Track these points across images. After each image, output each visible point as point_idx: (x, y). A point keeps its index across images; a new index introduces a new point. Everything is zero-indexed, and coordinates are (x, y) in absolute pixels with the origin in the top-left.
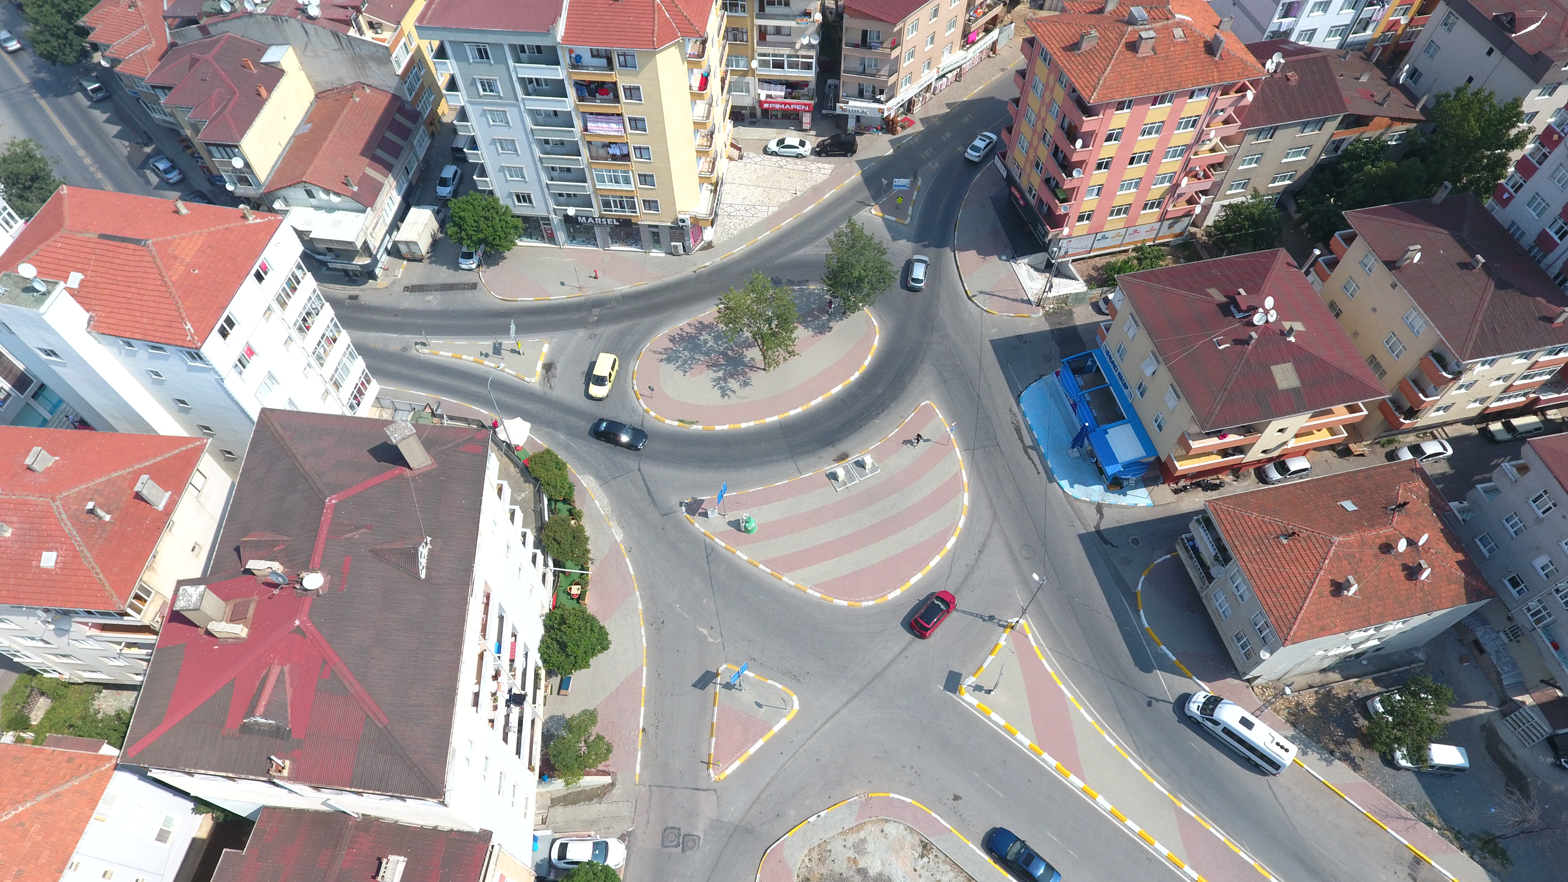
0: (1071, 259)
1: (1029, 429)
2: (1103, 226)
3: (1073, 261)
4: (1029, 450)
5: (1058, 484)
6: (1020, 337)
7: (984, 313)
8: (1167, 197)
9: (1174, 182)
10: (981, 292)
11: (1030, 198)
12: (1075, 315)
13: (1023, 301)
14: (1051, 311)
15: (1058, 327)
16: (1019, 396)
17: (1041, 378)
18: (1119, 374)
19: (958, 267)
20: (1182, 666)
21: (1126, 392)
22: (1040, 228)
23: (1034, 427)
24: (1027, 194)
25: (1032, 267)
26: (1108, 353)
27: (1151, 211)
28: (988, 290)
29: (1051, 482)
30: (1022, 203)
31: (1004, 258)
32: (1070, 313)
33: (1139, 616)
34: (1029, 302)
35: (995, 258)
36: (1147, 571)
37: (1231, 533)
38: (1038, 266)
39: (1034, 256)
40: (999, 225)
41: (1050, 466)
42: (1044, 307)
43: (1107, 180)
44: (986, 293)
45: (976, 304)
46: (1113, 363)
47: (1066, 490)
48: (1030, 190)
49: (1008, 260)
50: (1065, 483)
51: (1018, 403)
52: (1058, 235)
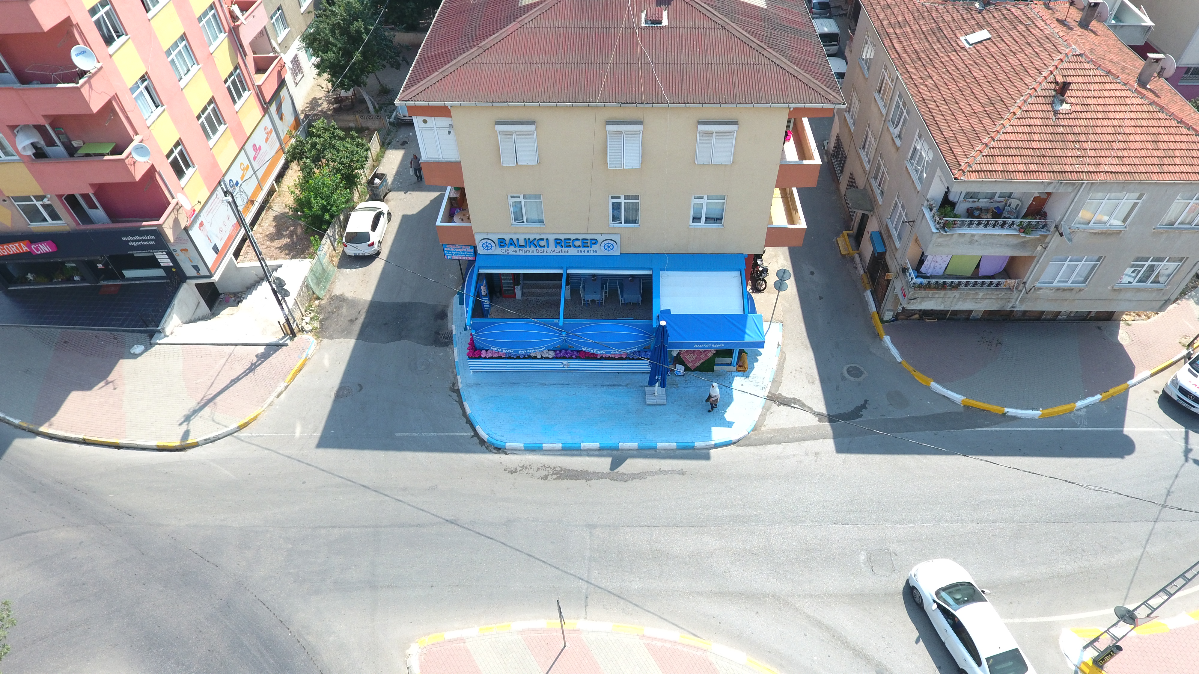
1: (569, 450)
3: (237, 254)
4: (621, 469)
5: (716, 446)
6: (342, 393)
7: (242, 434)
8: (240, 61)
9: (227, 28)
10: (188, 419)
11: (50, 225)
12: (349, 295)
13: (263, 357)
14: (316, 324)
15: (357, 327)
16: (482, 442)
17: (458, 392)
18: (558, 242)
20: (1112, 391)
21: (598, 250)
22: (133, 241)
23: (570, 440)
25: (191, 321)
27: (243, 99)
28: (192, 404)
29: (707, 457)
31: (137, 349)
32: (340, 300)
34: (273, 348)
35: (124, 366)
36: (920, 377)
38: (199, 313)
39: (176, 302)
40: (56, 331)
41: (674, 445)
42: (302, 330)
43: (145, 61)
44: (195, 412)
45: (207, 441)
47: (734, 438)
49: (149, 346)
50: (718, 434)
51: (499, 449)
52: (176, 221)
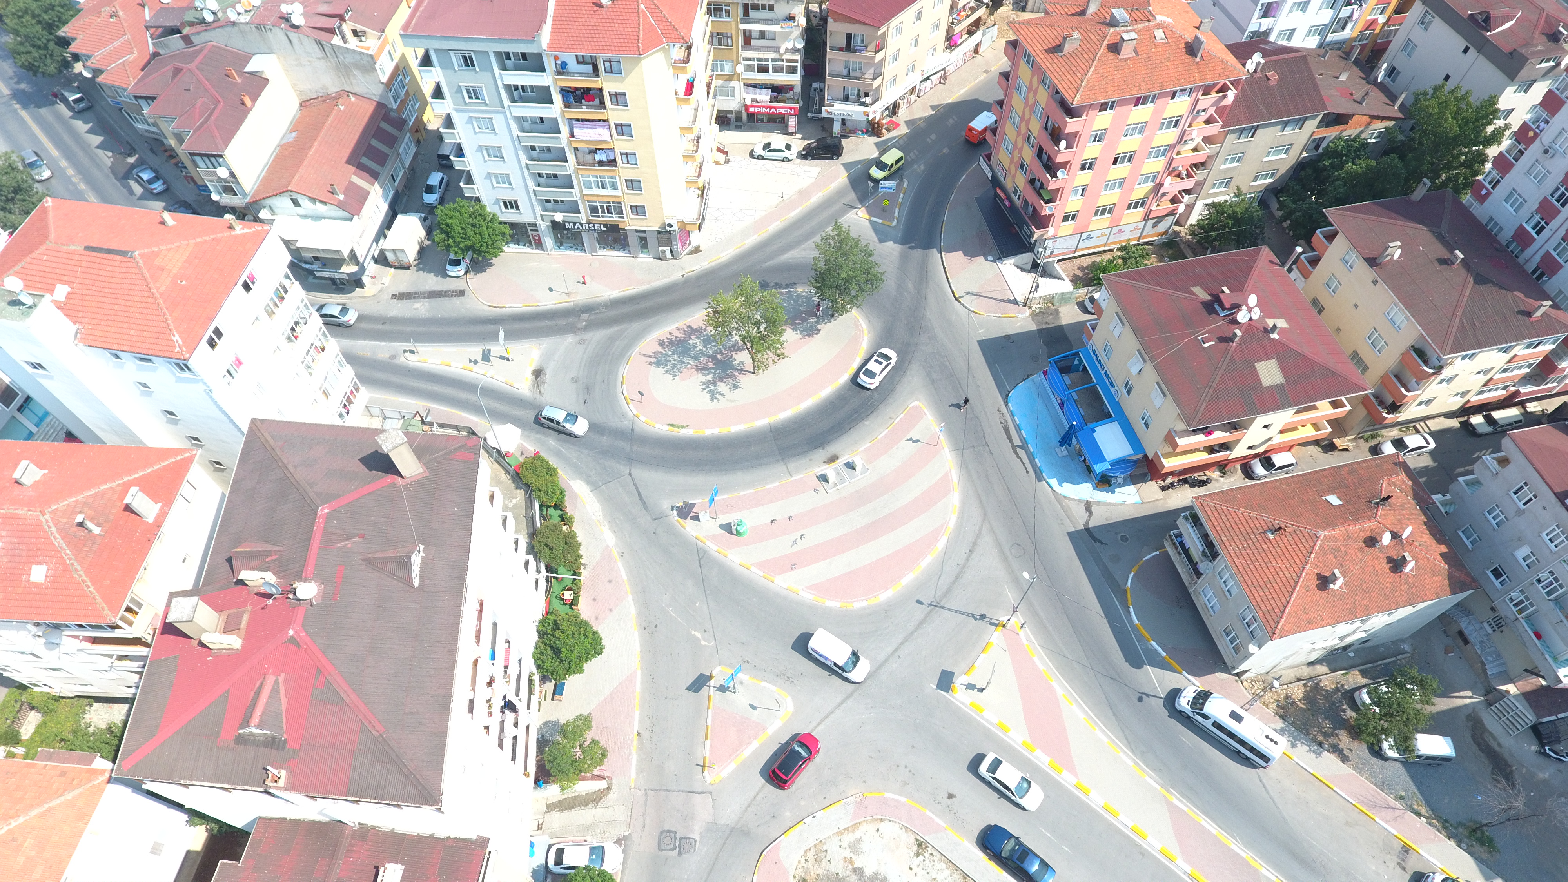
0: (1056, 259)
1: (1018, 428)
2: (1088, 226)
3: (1059, 261)
4: (1018, 450)
5: (1047, 482)
6: (1007, 337)
7: (972, 314)
8: (1151, 197)
9: (1157, 182)
10: (968, 293)
11: (1015, 199)
12: (1061, 315)
13: (1009, 301)
14: (1038, 311)
15: (1045, 326)
16: (1007, 396)
17: (1028, 377)
18: (1106, 372)
19: (944, 268)
20: (1172, 661)
21: (1113, 390)
22: (1025, 228)
23: (1022, 426)
24: (1013, 195)
25: (1018, 267)
26: (1094, 352)
27: (1135, 210)
28: (975, 291)
29: (1040, 480)
30: (1007, 203)
31: (990, 258)
32: (1057, 312)
33: (1129, 612)
34: (1015, 302)
35: (981, 259)
36: (1136, 568)
37: (1218, 528)
38: (1024, 267)
39: (1020, 256)
40: (985, 227)
41: (1039, 465)
42: (1030, 307)
43: (1092, 181)
44: (973, 294)
45: (963, 305)
46: (1099, 361)
47: (1054, 488)
48: (1015, 191)
49: (994, 261)
50: (1054, 482)
51: (1006, 403)
52: (1043, 235)
